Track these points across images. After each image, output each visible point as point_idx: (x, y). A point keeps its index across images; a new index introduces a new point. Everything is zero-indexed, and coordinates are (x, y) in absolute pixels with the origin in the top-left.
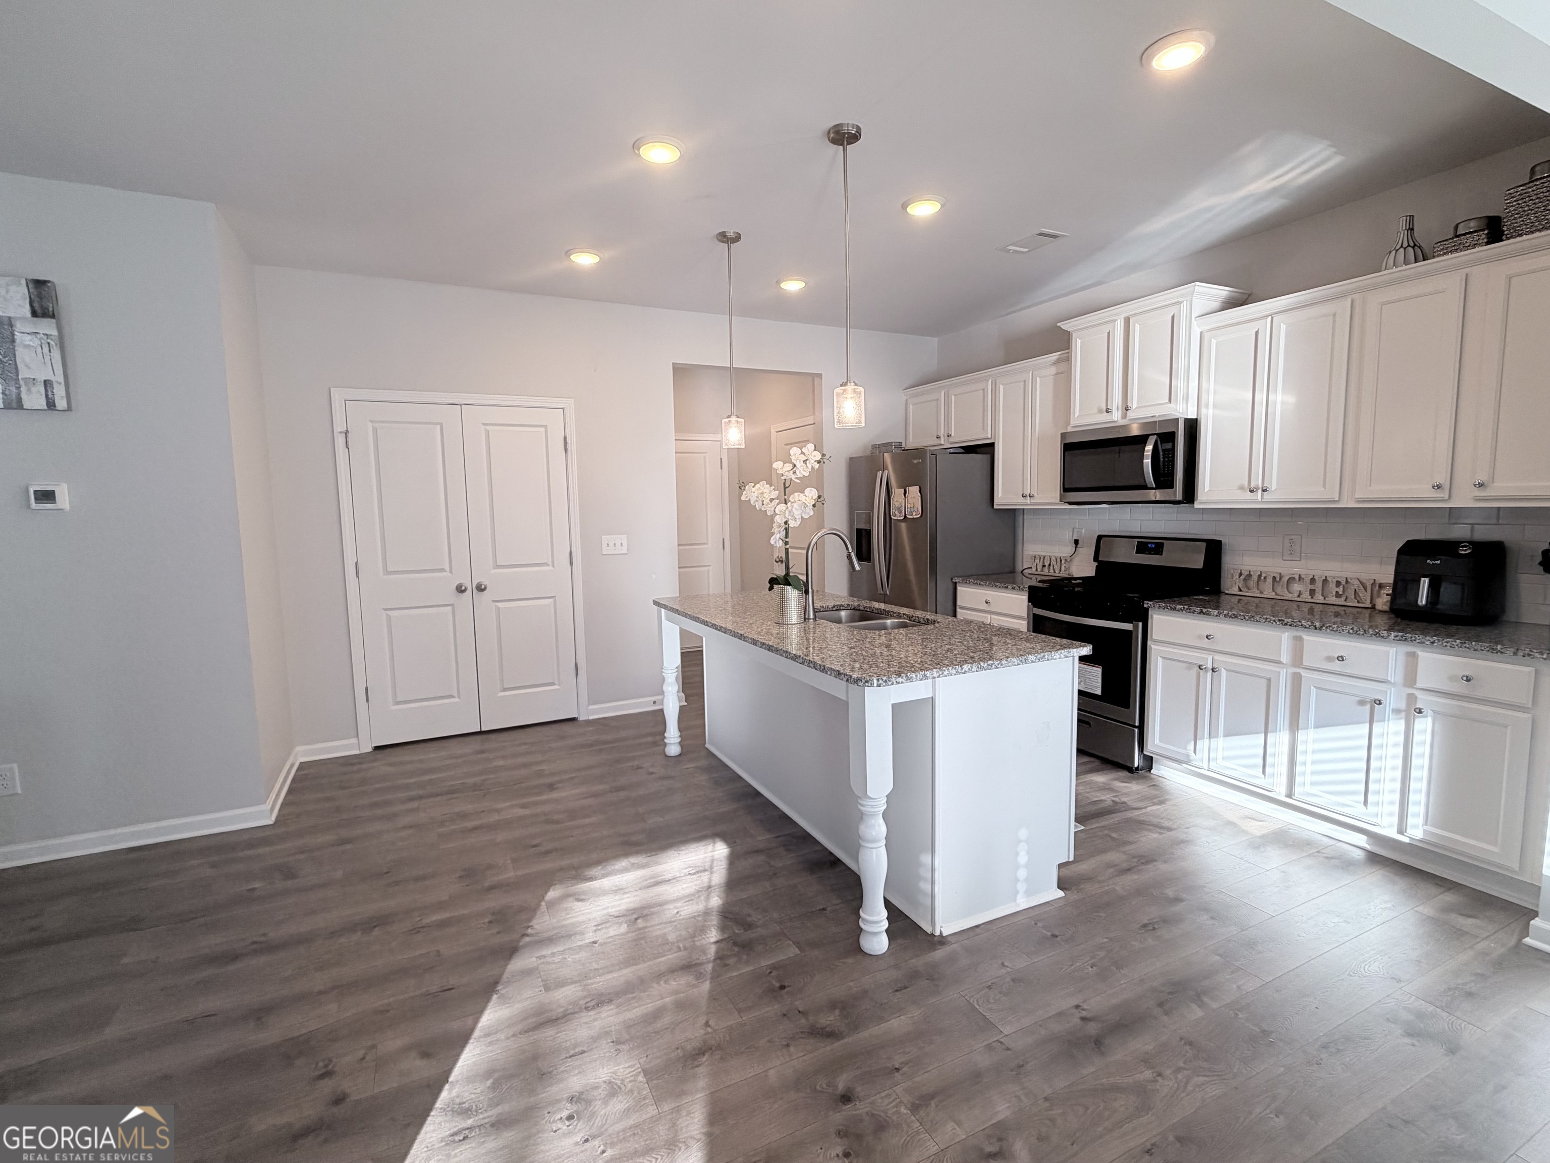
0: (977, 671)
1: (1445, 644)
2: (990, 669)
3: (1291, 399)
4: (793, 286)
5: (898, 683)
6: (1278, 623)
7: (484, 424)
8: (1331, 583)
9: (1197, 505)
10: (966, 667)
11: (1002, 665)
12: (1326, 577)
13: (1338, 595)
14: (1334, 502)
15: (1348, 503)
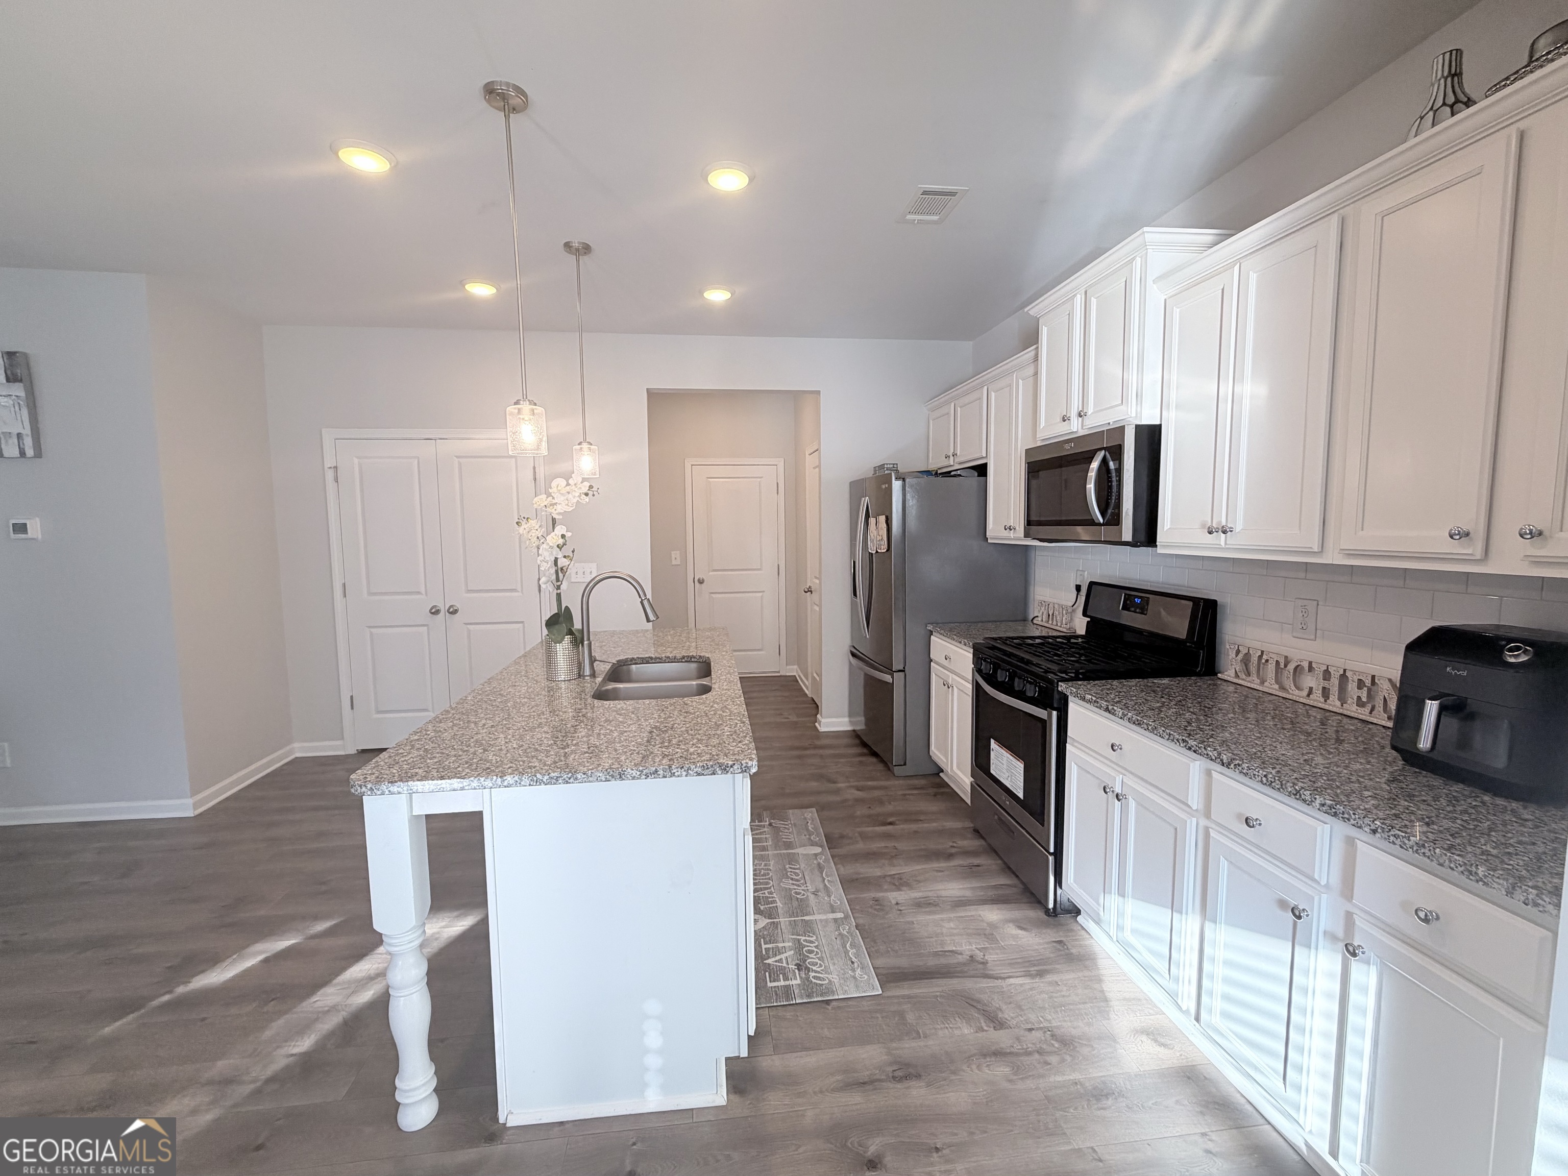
0: (530, 785)
1: (1392, 838)
2: (555, 784)
3: (1262, 390)
4: (717, 296)
5: (391, 793)
6: (1182, 745)
7: (457, 457)
8: (1350, 681)
9: (1160, 550)
10: (509, 779)
11: (576, 779)
12: (1345, 671)
13: (1360, 703)
14: (1314, 553)
15: (1332, 557)
